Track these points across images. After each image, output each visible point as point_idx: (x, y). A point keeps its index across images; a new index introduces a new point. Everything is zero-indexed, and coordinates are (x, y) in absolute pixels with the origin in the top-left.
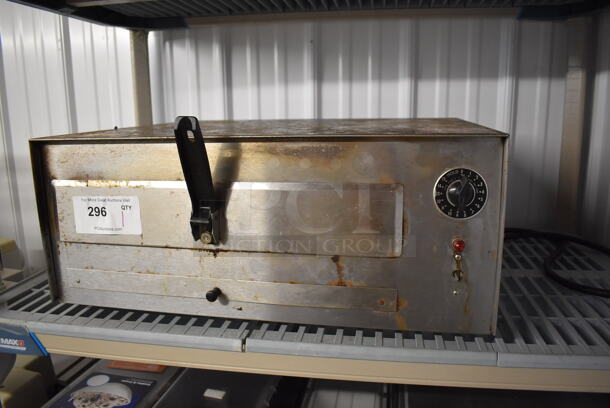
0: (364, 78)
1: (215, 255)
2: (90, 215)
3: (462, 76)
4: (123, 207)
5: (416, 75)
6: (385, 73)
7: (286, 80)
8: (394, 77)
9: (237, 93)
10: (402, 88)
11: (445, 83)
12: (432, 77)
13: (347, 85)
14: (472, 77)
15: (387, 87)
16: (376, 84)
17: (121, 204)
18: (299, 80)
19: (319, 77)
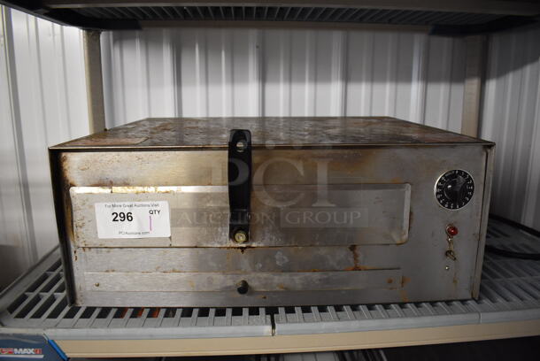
0: (302, 80)
1: (242, 251)
2: (114, 220)
3: (383, 80)
4: (151, 213)
5: (347, 78)
6: (320, 75)
7: (232, 80)
8: (328, 79)
9: (186, 91)
10: (335, 89)
11: (369, 86)
12: (359, 80)
13: (288, 85)
14: (391, 80)
15: (321, 87)
16: (313, 86)
17: (148, 209)
18: (245, 80)
19: (263, 78)
